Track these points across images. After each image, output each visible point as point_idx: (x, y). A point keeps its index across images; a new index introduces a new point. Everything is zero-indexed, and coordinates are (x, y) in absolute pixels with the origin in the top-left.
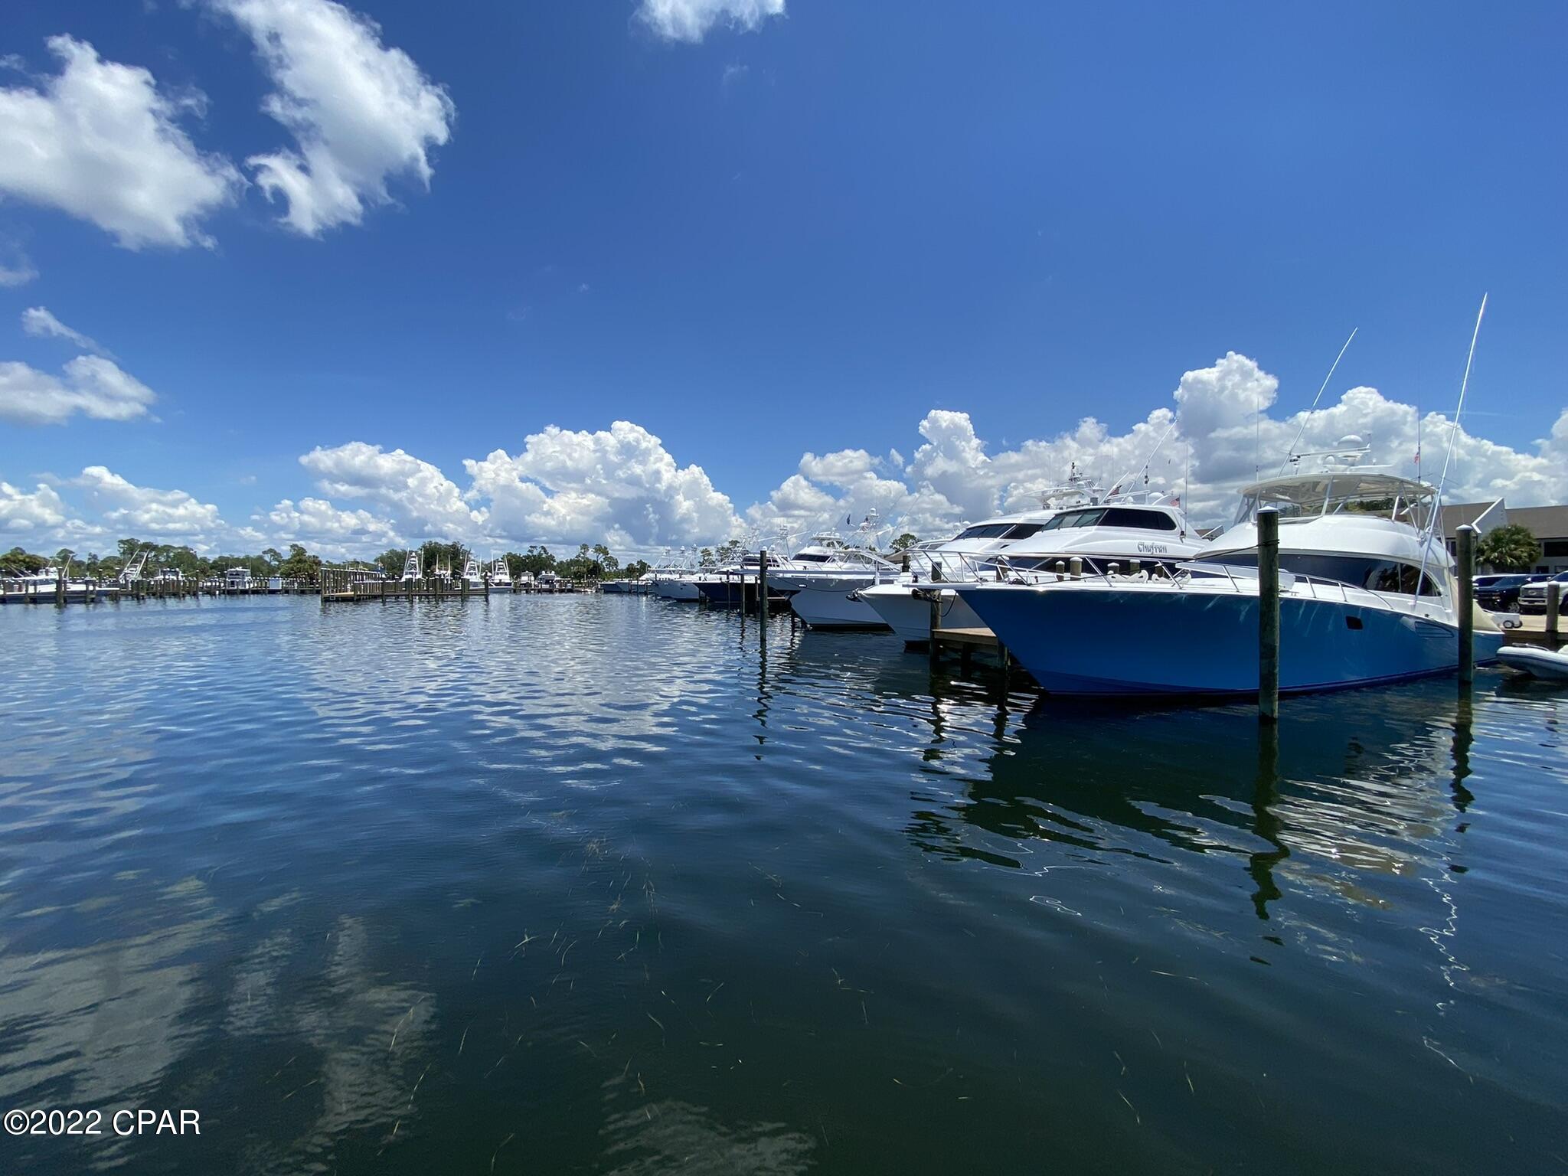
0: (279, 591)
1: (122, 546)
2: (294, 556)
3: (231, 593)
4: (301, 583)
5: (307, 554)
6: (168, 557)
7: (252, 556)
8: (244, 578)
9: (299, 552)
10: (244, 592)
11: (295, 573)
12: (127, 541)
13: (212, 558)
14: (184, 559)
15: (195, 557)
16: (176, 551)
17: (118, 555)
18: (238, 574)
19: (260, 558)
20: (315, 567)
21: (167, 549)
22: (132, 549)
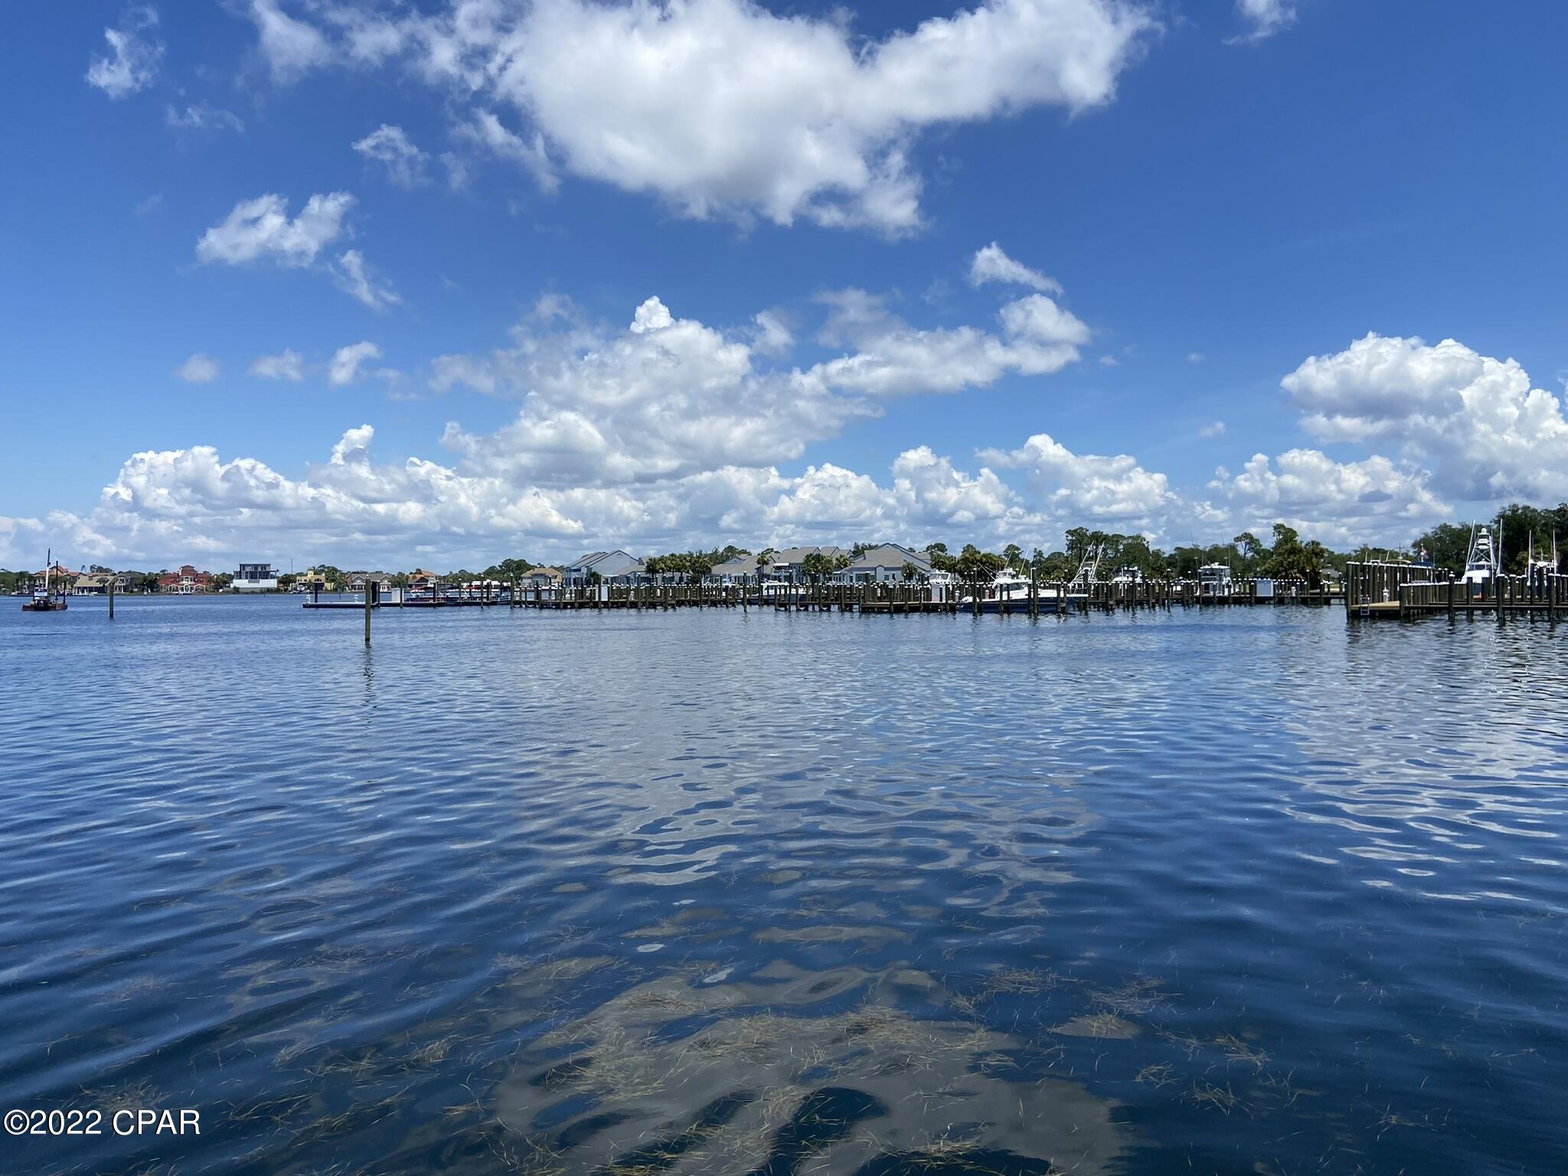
0: (1270, 598)
1: (1070, 538)
2: (1279, 544)
3: (1207, 602)
4: (1302, 587)
5: (1298, 539)
6: (1118, 551)
7: (1221, 545)
8: (1221, 580)
9: (1287, 535)
10: (1223, 601)
11: (1286, 570)
12: (1075, 531)
13: (1168, 550)
14: (1135, 552)
15: (1147, 549)
16: (1125, 542)
17: (1064, 550)
18: (1213, 572)
19: (1233, 548)
20: (1314, 560)
21: (1117, 539)
22: (1080, 541)
